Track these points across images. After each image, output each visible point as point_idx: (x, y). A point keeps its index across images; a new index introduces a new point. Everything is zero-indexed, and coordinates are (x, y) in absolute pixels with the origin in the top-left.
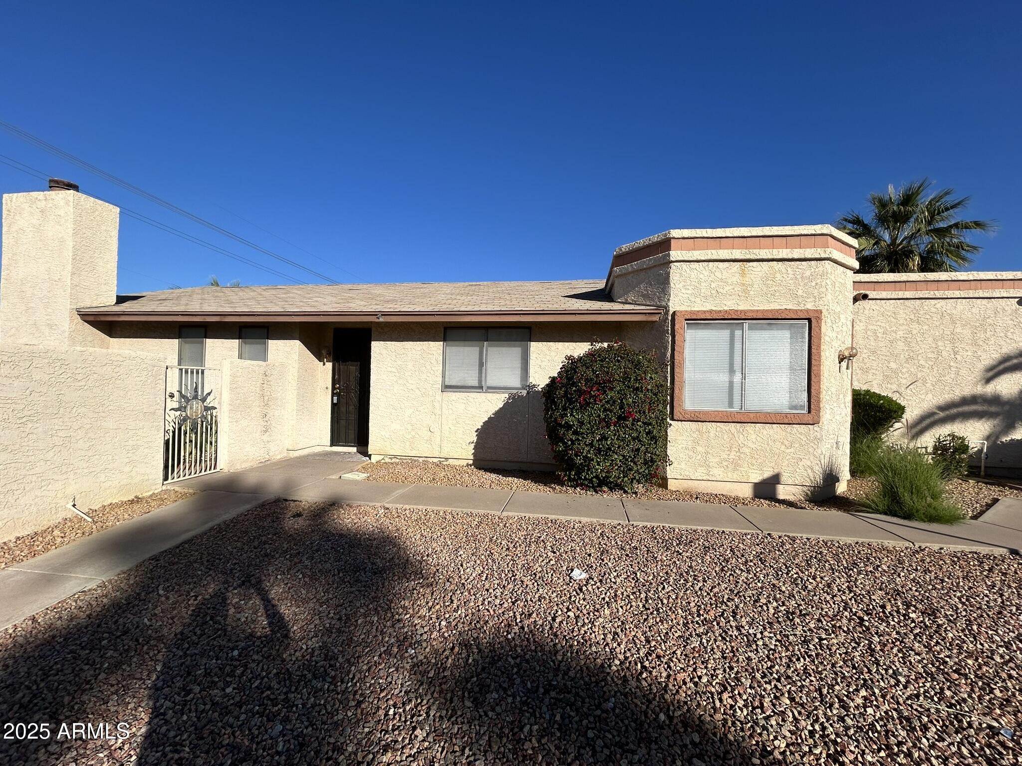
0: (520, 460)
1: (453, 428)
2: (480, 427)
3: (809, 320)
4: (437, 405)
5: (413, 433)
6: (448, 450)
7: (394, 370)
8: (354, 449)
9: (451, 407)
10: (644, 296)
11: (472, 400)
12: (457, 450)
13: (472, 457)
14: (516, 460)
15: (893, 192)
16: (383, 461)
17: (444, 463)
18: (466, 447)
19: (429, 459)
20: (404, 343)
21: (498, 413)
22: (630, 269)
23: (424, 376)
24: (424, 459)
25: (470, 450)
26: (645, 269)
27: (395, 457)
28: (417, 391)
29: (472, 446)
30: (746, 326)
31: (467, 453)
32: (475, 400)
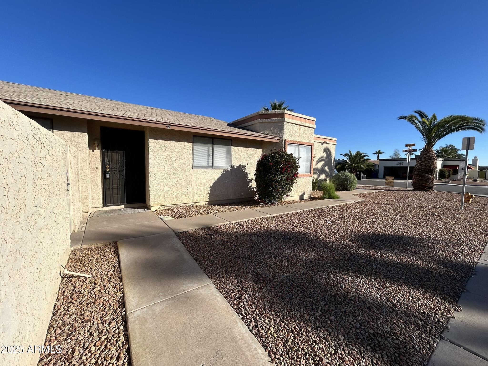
0: (228, 199)
1: (199, 187)
2: (211, 186)
3: (311, 146)
4: (190, 176)
5: (178, 192)
6: (197, 198)
7: (164, 157)
8: (123, 207)
9: (197, 177)
10: (272, 132)
11: (207, 173)
12: (201, 198)
13: (208, 200)
14: (227, 199)
15: (277, 102)
16: (159, 209)
17: (195, 205)
18: (205, 196)
19: (186, 205)
20: (170, 142)
21: (219, 179)
22: (267, 121)
23: (183, 161)
24: (183, 205)
25: (207, 197)
26: (273, 122)
27: (167, 206)
28: (179, 169)
29: (208, 195)
30: (300, 147)
31: (206, 198)
32: (209, 173)
